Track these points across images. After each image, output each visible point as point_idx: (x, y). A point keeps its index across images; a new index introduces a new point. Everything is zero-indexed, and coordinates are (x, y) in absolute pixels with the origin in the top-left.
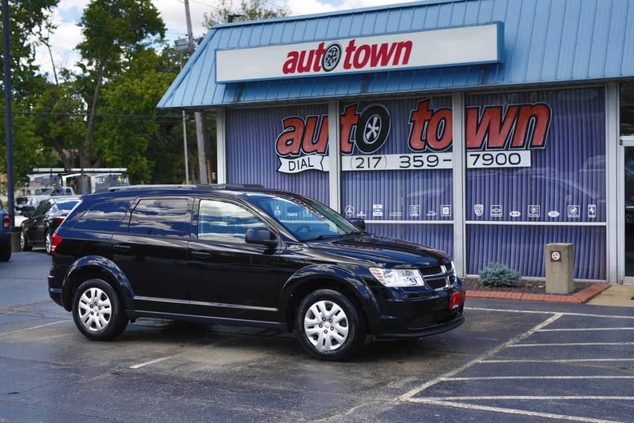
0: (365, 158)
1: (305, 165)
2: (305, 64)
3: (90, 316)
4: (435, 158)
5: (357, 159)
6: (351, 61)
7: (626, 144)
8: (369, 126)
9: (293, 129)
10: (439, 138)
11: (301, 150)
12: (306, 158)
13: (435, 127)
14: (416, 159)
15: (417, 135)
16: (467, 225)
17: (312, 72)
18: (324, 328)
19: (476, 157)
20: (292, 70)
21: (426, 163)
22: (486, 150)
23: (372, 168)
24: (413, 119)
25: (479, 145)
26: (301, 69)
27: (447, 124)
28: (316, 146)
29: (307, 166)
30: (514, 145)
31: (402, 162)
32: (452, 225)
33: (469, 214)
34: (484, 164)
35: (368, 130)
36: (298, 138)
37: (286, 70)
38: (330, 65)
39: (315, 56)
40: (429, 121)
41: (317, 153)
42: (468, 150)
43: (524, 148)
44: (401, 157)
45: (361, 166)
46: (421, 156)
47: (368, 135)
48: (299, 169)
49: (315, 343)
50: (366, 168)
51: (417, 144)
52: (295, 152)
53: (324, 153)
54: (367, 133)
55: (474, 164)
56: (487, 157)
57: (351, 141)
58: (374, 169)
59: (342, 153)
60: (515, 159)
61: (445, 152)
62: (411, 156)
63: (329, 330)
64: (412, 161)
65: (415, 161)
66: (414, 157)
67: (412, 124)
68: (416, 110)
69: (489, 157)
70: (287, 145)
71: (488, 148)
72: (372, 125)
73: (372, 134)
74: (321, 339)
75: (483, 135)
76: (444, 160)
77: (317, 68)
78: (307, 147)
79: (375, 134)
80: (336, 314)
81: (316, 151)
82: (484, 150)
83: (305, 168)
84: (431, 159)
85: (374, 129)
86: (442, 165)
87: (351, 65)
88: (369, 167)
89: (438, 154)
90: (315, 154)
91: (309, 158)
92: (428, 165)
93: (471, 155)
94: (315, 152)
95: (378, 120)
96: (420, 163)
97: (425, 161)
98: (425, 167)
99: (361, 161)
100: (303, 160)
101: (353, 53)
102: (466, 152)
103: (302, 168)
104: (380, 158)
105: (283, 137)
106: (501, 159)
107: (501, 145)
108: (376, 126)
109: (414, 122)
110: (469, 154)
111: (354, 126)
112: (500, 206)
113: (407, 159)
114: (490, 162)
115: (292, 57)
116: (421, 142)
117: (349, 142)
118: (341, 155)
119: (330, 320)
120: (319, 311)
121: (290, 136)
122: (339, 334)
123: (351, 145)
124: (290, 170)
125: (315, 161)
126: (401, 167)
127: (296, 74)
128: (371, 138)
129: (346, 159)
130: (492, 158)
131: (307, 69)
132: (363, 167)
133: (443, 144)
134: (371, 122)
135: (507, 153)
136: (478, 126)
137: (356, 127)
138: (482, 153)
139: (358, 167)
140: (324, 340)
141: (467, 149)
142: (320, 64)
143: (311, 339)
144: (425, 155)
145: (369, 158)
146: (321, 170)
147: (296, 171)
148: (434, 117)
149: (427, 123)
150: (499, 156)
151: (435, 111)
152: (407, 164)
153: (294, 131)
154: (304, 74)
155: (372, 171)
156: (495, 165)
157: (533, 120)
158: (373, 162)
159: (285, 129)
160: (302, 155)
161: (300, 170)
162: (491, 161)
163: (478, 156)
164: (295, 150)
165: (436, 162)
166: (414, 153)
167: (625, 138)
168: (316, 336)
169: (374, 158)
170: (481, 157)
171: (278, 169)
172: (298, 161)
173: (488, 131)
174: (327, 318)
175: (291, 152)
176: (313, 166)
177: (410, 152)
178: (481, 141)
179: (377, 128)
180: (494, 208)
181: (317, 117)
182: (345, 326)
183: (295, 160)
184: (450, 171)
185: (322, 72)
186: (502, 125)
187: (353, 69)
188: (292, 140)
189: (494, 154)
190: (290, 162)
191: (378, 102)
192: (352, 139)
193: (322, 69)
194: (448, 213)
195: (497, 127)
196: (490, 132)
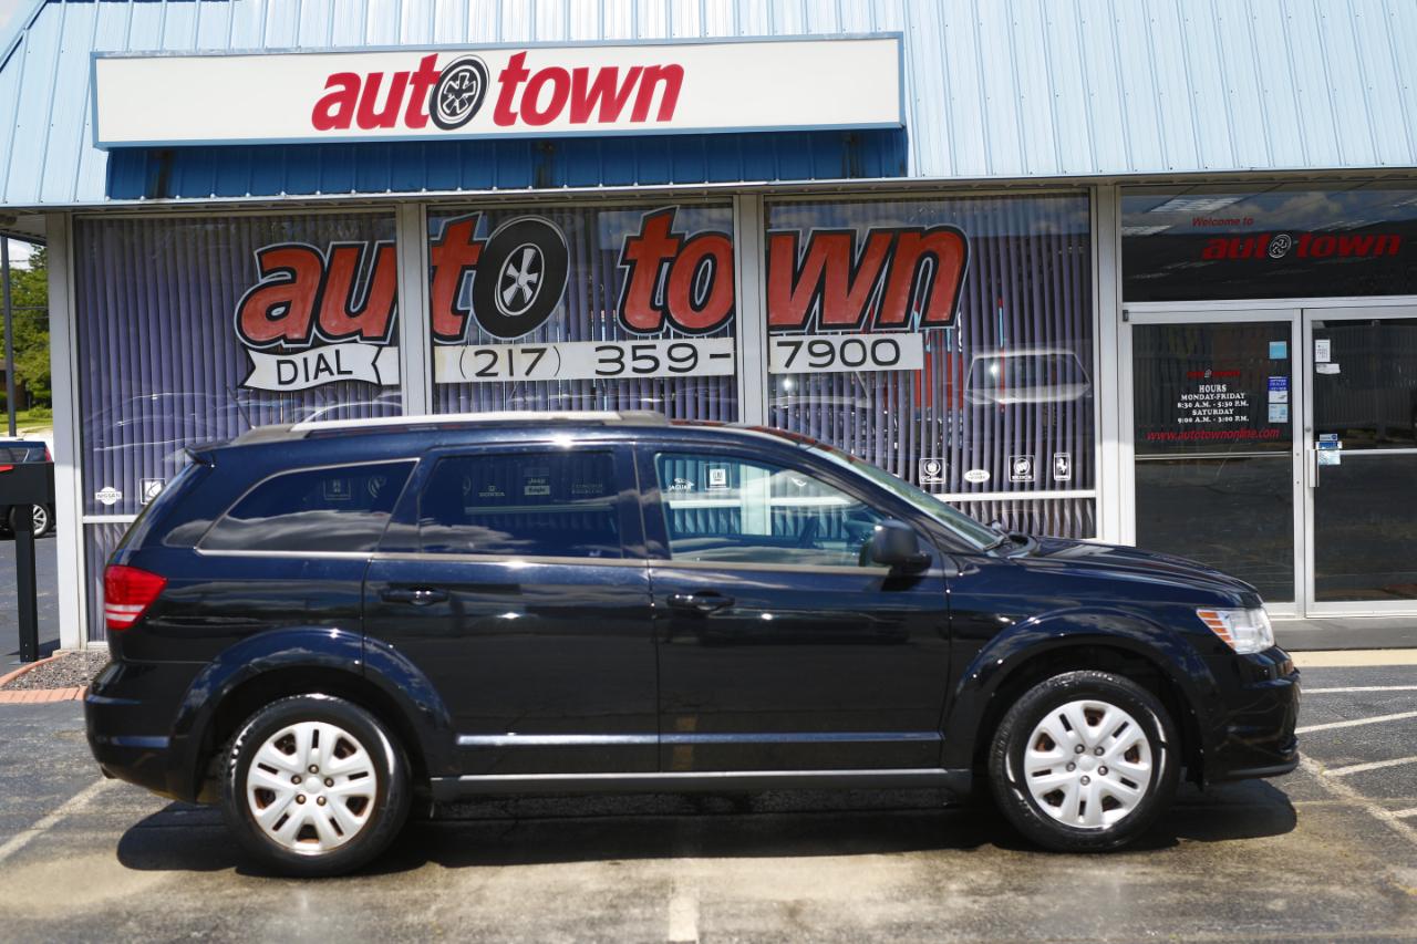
0: (502, 351)
1: (328, 368)
2: (379, 107)
4: (689, 352)
5: (477, 353)
6: (516, 106)
7: (1135, 319)
8: (512, 271)
9: (289, 277)
10: (698, 303)
11: (314, 330)
13: (687, 278)
14: (639, 353)
15: (640, 297)
16: (773, 508)
18: (1079, 773)
19: (792, 348)
20: (342, 121)
21: (665, 362)
22: (817, 331)
23: (519, 376)
24: (629, 258)
25: (799, 321)
26: (367, 120)
27: (718, 269)
28: (357, 320)
29: (332, 373)
30: (885, 321)
31: (601, 361)
32: (738, 510)
34: (811, 365)
35: (509, 281)
36: (304, 300)
37: (320, 119)
38: (453, 113)
39: (409, 89)
40: (672, 261)
41: (362, 338)
42: (772, 333)
43: (908, 328)
44: (598, 349)
45: (490, 371)
46: (654, 347)
47: (509, 294)
48: (307, 380)
49: (1055, 813)
50: (504, 377)
51: (640, 317)
52: (296, 336)
53: (384, 339)
54: (504, 288)
55: (788, 364)
56: (818, 349)
57: (459, 308)
58: (526, 379)
59: (438, 338)
60: (885, 352)
61: (716, 336)
62: (627, 345)
63: (1094, 775)
64: (627, 359)
65: (635, 358)
66: (635, 348)
67: (628, 267)
68: (638, 234)
69: (825, 348)
70: (271, 318)
71: (821, 327)
72: (519, 270)
73: (520, 292)
74: (1071, 801)
75: (809, 297)
76: (712, 356)
77: (414, 119)
78: (330, 323)
79: (528, 292)
80: (1117, 733)
81: (359, 332)
82: (811, 332)
83: (325, 378)
84: (679, 353)
85: (524, 278)
86: (706, 368)
87: (515, 115)
88: (511, 374)
89: (694, 341)
90: (355, 341)
91: (337, 352)
92: (671, 369)
93: (781, 344)
94: (357, 337)
95: (536, 259)
96: (649, 364)
97: (664, 356)
98: (663, 372)
99: (490, 358)
100: (321, 357)
101: (521, 87)
102: (769, 336)
103: (316, 377)
104: (542, 352)
105: (257, 296)
106: (854, 353)
107: (851, 319)
108: (530, 271)
109: (633, 264)
110: (774, 341)
111: (468, 272)
113: (615, 354)
114: (827, 359)
115: (340, 88)
116: (652, 312)
117: (455, 311)
118: (433, 345)
119: (1099, 750)
120: (1068, 728)
121: (281, 296)
122: (1124, 781)
123: (460, 318)
124: (281, 383)
125: (357, 359)
126: (598, 372)
128: (518, 301)
129: (448, 355)
130: (832, 351)
131: (387, 119)
132: (496, 374)
134: (518, 264)
135: (868, 339)
136: (796, 277)
137: (474, 272)
138: (807, 339)
139: (481, 374)
140: (1083, 804)
141: (770, 328)
142: (425, 110)
143: (1044, 805)
144: (662, 345)
145: (510, 352)
146: (376, 381)
147: (300, 384)
148: (682, 254)
149: (666, 266)
150: (848, 347)
151: (687, 238)
152: (617, 367)
153: (293, 281)
155: (522, 383)
156: (836, 367)
157: (928, 263)
158: (522, 362)
159: (263, 276)
160: (318, 344)
161: (312, 383)
162: (828, 357)
163: (798, 345)
164: (295, 330)
165: (692, 360)
166: (635, 338)
167: (1133, 307)
168: (1057, 796)
169: (524, 351)
170: (804, 348)
171: (246, 379)
172: (305, 360)
173: (820, 288)
174: (1088, 745)
175: (284, 337)
176: (350, 372)
177: (623, 336)
178: (804, 312)
179: (534, 277)
181: (363, 245)
182: (1140, 761)
183: (298, 358)
184: (730, 383)
185: (430, 131)
186: (853, 274)
187: (520, 128)
188: (287, 305)
189: (837, 340)
190: (279, 363)
192: (465, 303)
193: (430, 121)
195: (844, 278)
196: (827, 290)
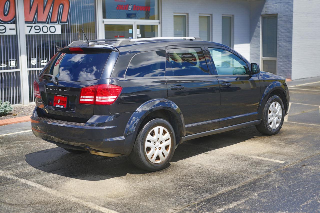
4: (4, 28)
7: (105, 23)
10: (6, 14)
13: (3, 6)
16: (28, 71)
19: (30, 28)
22: (36, 23)
25: (32, 20)
27: (11, 5)
30: (52, 21)
32: (19, 72)
34: (35, 32)
43: (57, 23)
55: (29, 32)
56: (37, 28)
60: (52, 29)
61: (11, 23)
71: (37, 22)
75: (34, 14)
76: (10, 29)
82: (35, 23)
84: (1, 28)
86: (9, 32)
89: (6, 25)
106: (45, 29)
107: (44, 20)
110: (26, 25)
112: (47, 58)
114: (39, 31)
135: (49, 26)
136: (31, 8)
138: (34, 25)
141: (25, 22)
150: (44, 27)
156: (41, 33)
157: (61, 6)
162: (39, 30)
163: (32, 27)
165: (5, 30)
167: (105, 20)
170: (33, 28)
173: (37, 12)
178: (33, 18)
184: (16, 37)
186: (44, 8)
189: (41, 26)
194: (14, 64)
195: (42, 9)
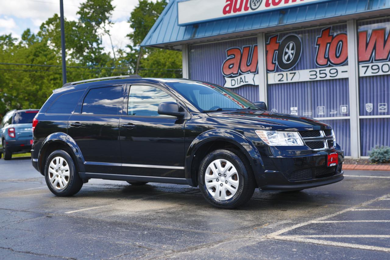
0: (284, 73)
1: (243, 81)
2: (238, 7)
3: (56, 178)
4: (335, 71)
5: (278, 75)
6: (270, 1)
8: (287, 50)
9: (233, 56)
10: (338, 55)
11: (239, 71)
12: (242, 76)
13: (334, 48)
14: (321, 72)
15: (321, 55)
16: (360, 119)
17: (243, 12)
18: (220, 182)
19: (366, 68)
20: (229, 12)
21: (329, 75)
22: (374, 62)
23: (289, 81)
24: (318, 43)
25: (368, 59)
26: (235, 11)
27: (343, 45)
28: (249, 67)
29: (243, 82)
31: (311, 75)
32: (349, 120)
33: (362, 111)
34: (372, 73)
35: (286, 53)
36: (237, 63)
37: (225, 12)
38: (255, 5)
39: (245, 0)
40: (330, 43)
41: (251, 72)
42: (360, 63)
44: (310, 72)
45: (282, 80)
46: (325, 70)
47: (286, 57)
48: (238, 84)
49: (213, 194)
50: (285, 81)
51: (322, 61)
52: (235, 72)
53: (255, 72)
54: (285, 55)
55: (365, 73)
56: (374, 67)
57: (274, 62)
58: (291, 81)
59: (268, 71)
61: (342, 66)
62: (318, 70)
63: (224, 183)
64: (318, 74)
65: (320, 74)
66: (320, 71)
67: (318, 46)
68: (320, 36)
69: (376, 67)
70: (230, 68)
71: (375, 60)
72: (289, 49)
73: (289, 56)
74: (217, 191)
75: (371, 51)
76: (342, 72)
77: (246, 9)
78: (243, 68)
79: (291, 56)
80: (229, 170)
81: (250, 71)
82: (372, 62)
83: (242, 84)
84: (332, 71)
85: (290, 52)
86: (341, 76)
87: (270, 4)
88: (287, 80)
89: (338, 68)
90: (249, 73)
91: (245, 77)
92: (330, 76)
93: (363, 67)
94: (249, 72)
95: (293, 46)
96: (324, 75)
97: (328, 73)
98: (328, 78)
99: (281, 76)
100: (241, 78)
102: (358, 65)
103: (240, 83)
104: (295, 73)
105: (226, 63)
106: (386, 68)
107: (385, 57)
108: (292, 50)
109: (319, 45)
110: (360, 66)
112: (386, 104)
113: (314, 73)
115: (229, 2)
116: (325, 59)
117: (273, 63)
118: (267, 73)
119: (225, 175)
120: (216, 168)
121: (231, 62)
122: (232, 186)
123: (274, 65)
124: (232, 86)
125: (249, 78)
126: (310, 79)
127: (232, 14)
128: (289, 59)
129: (271, 75)
130: (379, 68)
131: (240, 10)
132: (283, 81)
133: (341, 60)
134: (288, 48)
136: (367, 45)
137: (277, 51)
138: (371, 65)
139: (279, 81)
140: (220, 192)
141: (359, 62)
142: (249, 6)
143: (210, 191)
144: (328, 69)
145: (287, 74)
146: (253, 84)
147: (236, 86)
149: (328, 45)
150: (384, 66)
151: (334, 36)
152: (315, 77)
153: (234, 58)
154: (238, 13)
155: (290, 83)
156: (381, 73)
158: (290, 76)
159: (228, 56)
160: (240, 74)
161: (239, 85)
162: (378, 70)
163: (368, 67)
164: (235, 71)
165: (336, 74)
166: (320, 68)
168: (214, 189)
169: (290, 73)
170: (370, 68)
171: (224, 85)
172: (237, 79)
173: (375, 48)
174: (222, 173)
175: (232, 73)
176: (247, 82)
177: (317, 67)
178: (370, 56)
179: (292, 52)
180: (381, 105)
181: (250, 47)
182: (236, 180)
183: (235, 79)
184: (347, 79)
185: (250, 11)
186: (385, 42)
187: (272, 7)
188: (233, 64)
189: (380, 64)
190: (232, 80)
191: (293, 32)
192: (275, 61)
193: (250, 9)
194: (346, 111)
195: (382, 44)
196: (377, 48)
